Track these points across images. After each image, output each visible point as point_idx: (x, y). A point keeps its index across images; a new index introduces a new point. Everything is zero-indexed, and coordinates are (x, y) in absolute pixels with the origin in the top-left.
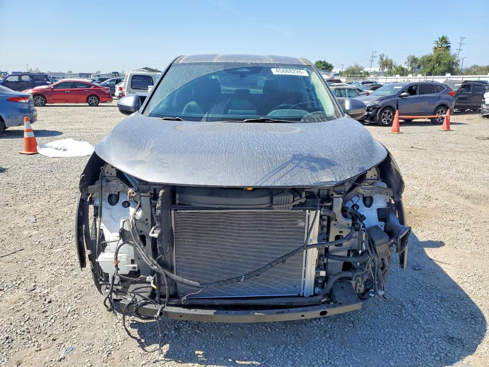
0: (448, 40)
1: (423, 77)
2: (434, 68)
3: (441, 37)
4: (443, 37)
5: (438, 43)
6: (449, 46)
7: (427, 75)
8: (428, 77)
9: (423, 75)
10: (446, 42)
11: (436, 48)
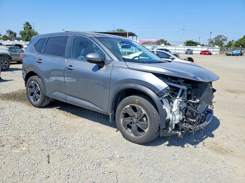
0: (30, 24)
1: (24, 42)
2: (28, 38)
3: (26, 22)
4: (27, 22)
5: (25, 25)
6: (31, 27)
7: (26, 41)
8: (26, 42)
9: (23, 41)
10: (29, 25)
11: (25, 28)
